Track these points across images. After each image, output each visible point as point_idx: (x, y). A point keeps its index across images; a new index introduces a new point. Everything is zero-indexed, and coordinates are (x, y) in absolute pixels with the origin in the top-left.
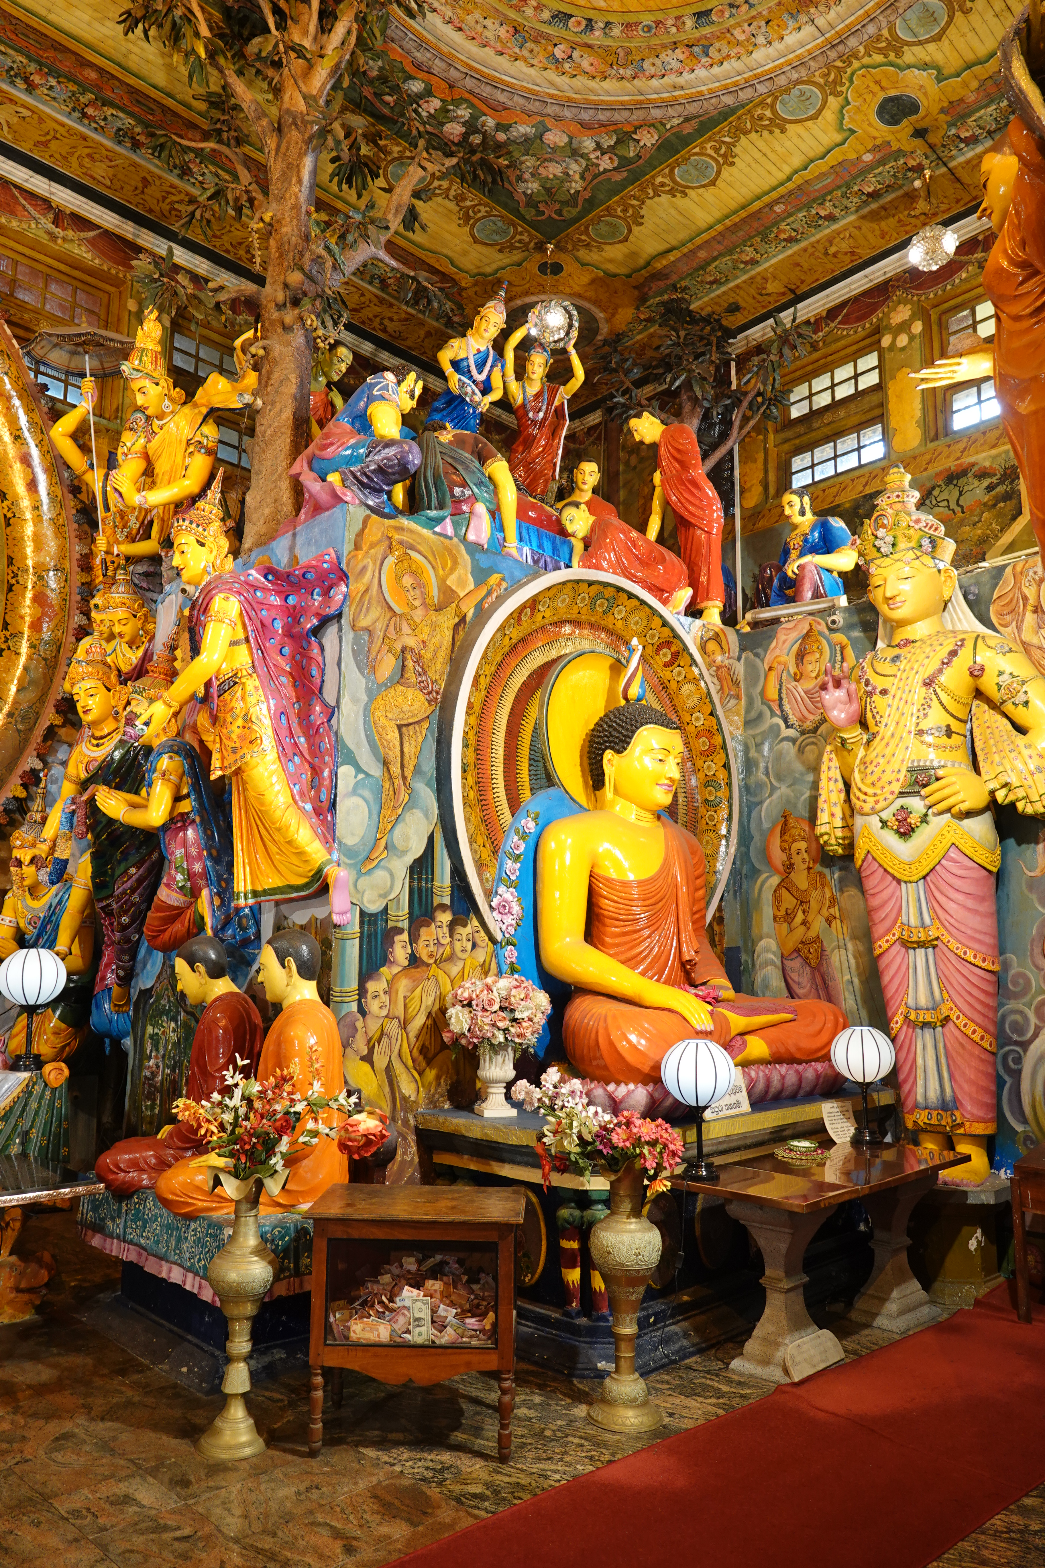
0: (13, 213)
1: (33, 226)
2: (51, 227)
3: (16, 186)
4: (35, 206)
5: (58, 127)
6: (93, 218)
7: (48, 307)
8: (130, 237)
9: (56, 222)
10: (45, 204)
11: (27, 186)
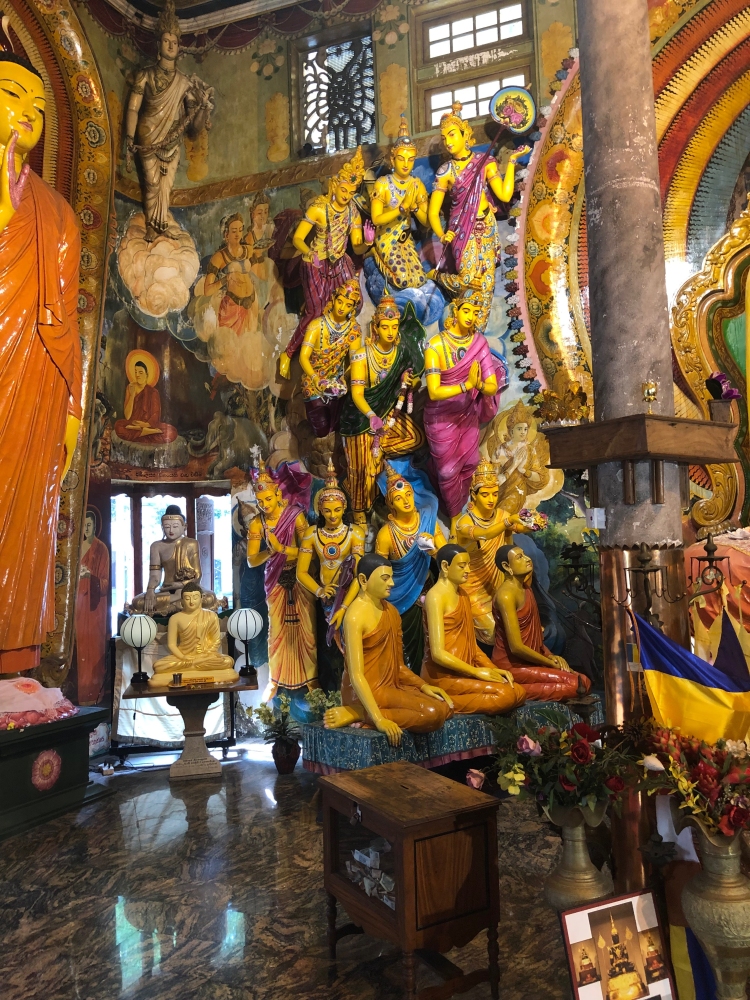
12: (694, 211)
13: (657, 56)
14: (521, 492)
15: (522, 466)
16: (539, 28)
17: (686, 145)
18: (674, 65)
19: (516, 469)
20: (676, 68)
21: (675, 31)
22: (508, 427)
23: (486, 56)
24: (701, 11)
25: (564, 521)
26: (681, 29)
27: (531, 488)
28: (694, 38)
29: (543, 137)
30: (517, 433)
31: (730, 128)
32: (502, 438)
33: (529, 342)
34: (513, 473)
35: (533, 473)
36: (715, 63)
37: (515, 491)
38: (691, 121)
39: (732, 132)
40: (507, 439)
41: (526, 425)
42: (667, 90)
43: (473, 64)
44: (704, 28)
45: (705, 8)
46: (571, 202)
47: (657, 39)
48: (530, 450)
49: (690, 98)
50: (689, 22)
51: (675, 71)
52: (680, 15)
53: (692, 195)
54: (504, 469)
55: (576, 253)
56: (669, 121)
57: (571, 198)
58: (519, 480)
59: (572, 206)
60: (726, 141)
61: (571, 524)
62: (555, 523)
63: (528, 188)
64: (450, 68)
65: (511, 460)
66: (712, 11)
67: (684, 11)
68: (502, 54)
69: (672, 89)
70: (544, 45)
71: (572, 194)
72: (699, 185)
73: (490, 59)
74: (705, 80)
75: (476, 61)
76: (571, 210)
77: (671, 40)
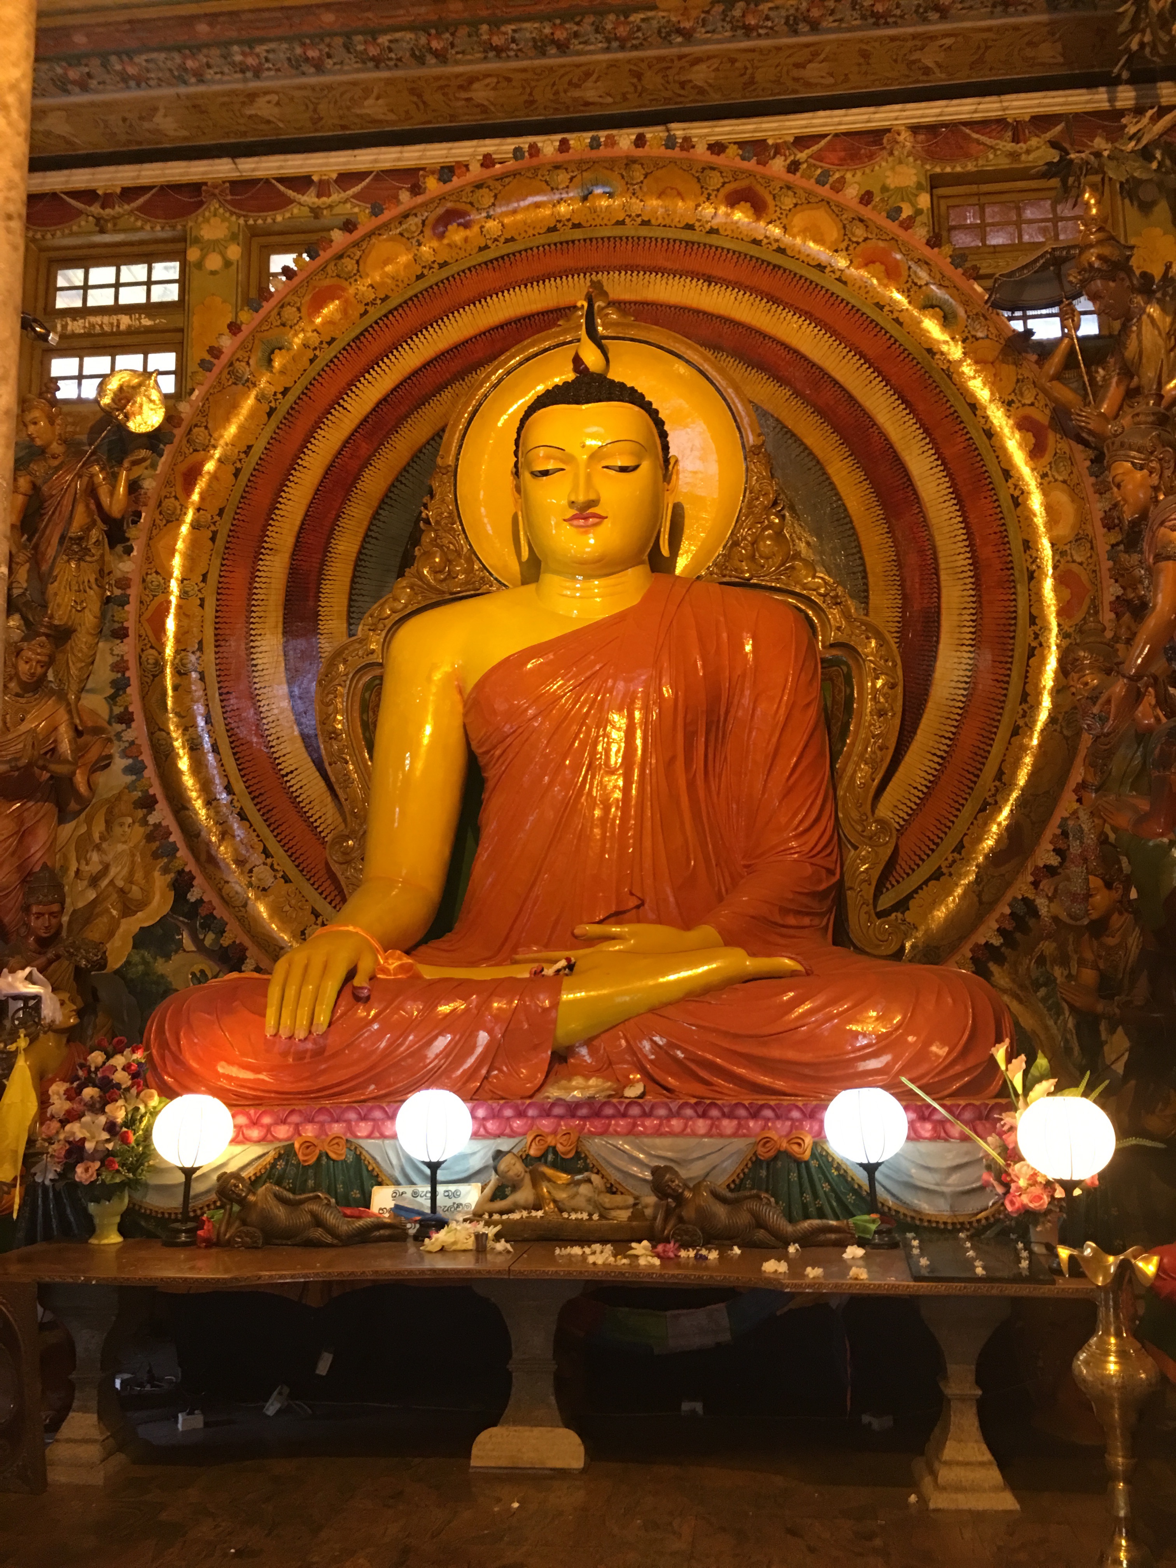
0: (967, 156)
1: (991, 156)
2: (1010, 146)
3: (966, 124)
4: (989, 135)
5: (985, 35)
6: (1058, 109)
7: (1026, 238)
8: (1106, 106)
9: (1016, 139)
10: (999, 124)
11: (978, 116)
12: (361, 560)
13: (331, 361)
14: (114, 913)
15: (120, 877)
16: (193, 298)
17: (357, 477)
18: (349, 377)
19: (112, 881)
20: (352, 380)
21: (353, 335)
22: (107, 822)
23: (125, 321)
24: (386, 316)
25: (168, 957)
26: (362, 334)
27: (129, 908)
28: (374, 348)
29: (176, 441)
30: (117, 830)
31: (408, 465)
32: (96, 836)
33: (136, 708)
34: (107, 886)
35: (134, 888)
36: (397, 382)
37: (107, 911)
38: (365, 448)
39: (409, 469)
40: (103, 838)
41: (130, 820)
42: (340, 405)
43: (107, 329)
44: (386, 337)
45: (391, 312)
46: (213, 528)
47: (333, 340)
48: (133, 855)
49: (365, 420)
50: (371, 326)
51: (351, 384)
52: (362, 315)
53: (360, 539)
54: (94, 881)
55: (215, 596)
56: (339, 444)
57: (214, 523)
58: (115, 896)
59: (215, 533)
60: (403, 479)
61: (177, 959)
62: (155, 959)
63: (152, 503)
64: (77, 326)
65: (106, 868)
66: (398, 317)
67: (366, 312)
68: (146, 322)
69: (346, 405)
70: (196, 320)
71: (217, 518)
72: (369, 529)
73: (130, 326)
74: (384, 400)
75: (112, 324)
76: (213, 539)
77: (349, 345)
